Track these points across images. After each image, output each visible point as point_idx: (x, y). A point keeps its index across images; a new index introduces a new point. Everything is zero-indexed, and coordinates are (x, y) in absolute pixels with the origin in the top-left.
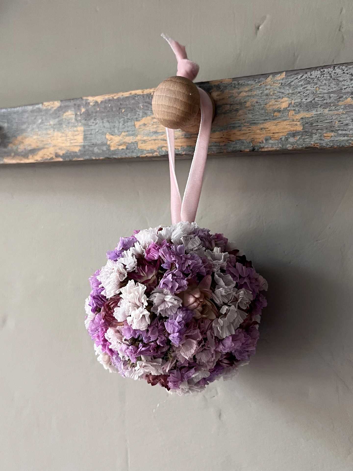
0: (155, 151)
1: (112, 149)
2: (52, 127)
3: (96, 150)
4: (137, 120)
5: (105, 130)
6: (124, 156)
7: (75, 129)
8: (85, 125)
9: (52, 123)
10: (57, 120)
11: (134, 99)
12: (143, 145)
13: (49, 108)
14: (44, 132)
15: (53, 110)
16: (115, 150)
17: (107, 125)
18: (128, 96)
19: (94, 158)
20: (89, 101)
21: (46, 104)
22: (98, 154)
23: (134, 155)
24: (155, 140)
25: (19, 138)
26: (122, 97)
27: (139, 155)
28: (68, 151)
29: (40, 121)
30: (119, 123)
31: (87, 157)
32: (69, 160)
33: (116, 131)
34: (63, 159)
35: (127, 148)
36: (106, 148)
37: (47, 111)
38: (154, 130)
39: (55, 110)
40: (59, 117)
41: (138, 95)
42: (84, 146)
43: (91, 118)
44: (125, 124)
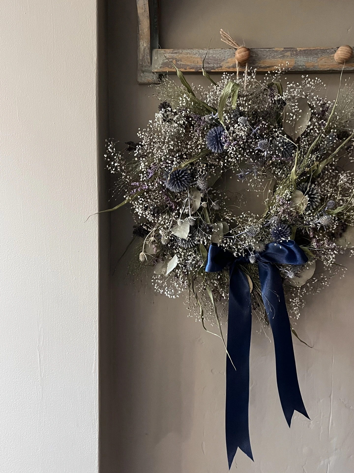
0: (325, 69)
1: (308, 67)
2: (279, 58)
3: (300, 67)
4: (318, 58)
5: (304, 60)
6: (312, 70)
7: (291, 59)
8: (296, 58)
9: (279, 56)
10: (282, 55)
11: (317, 50)
12: (320, 66)
13: (278, 50)
14: (275, 59)
15: (280, 51)
16: (308, 68)
17: (305, 58)
18: (314, 49)
19: (299, 70)
20: (297, 49)
21: (276, 49)
22: (302, 69)
23: (317, 70)
24: (325, 65)
25: (262, 61)
26: (312, 49)
27: (319, 70)
29: (273, 55)
30: (311, 59)
31: (296, 70)
33: (309, 61)
35: (314, 67)
37: (277, 51)
38: (326, 61)
39: (281, 51)
40: (283, 54)
41: (319, 49)
42: (295, 66)
43: (298, 55)
44: (314, 59)
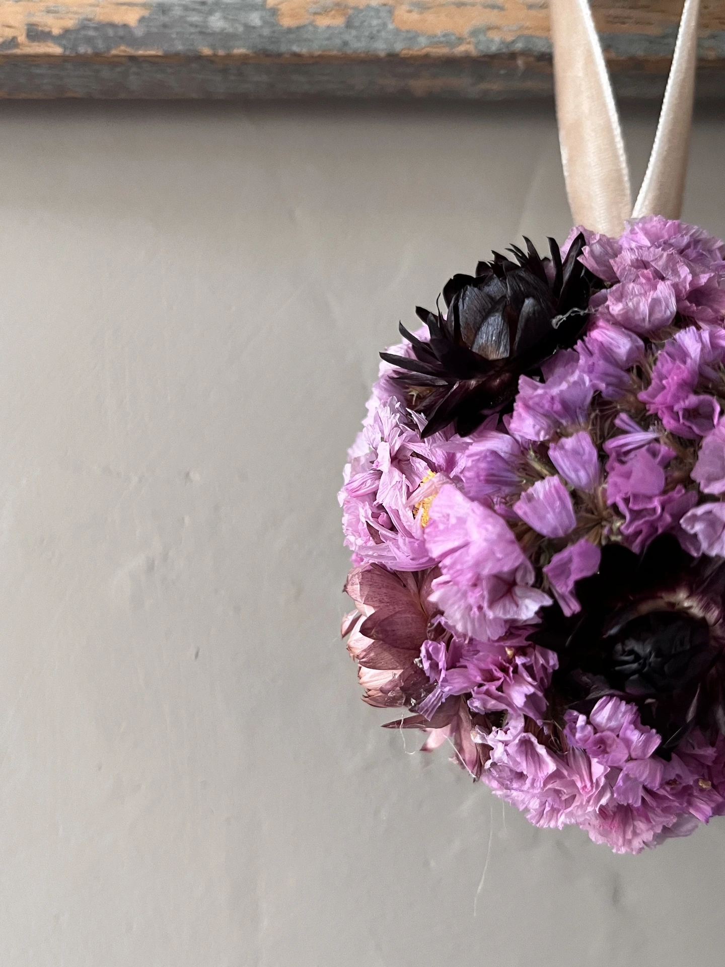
0: (461, 40)
1: (287, 22)
6: (334, 47)
12: (415, 16)
16: (298, 28)
19: (207, 51)
22: (226, 37)
23: (380, 47)
27: (399, 47)
28: (90, 20)
31: (179, 47)
32: (90, 51)
34: (65, 48)
35: (349, 25)
36: (262, 18)
42: (163, 8)
